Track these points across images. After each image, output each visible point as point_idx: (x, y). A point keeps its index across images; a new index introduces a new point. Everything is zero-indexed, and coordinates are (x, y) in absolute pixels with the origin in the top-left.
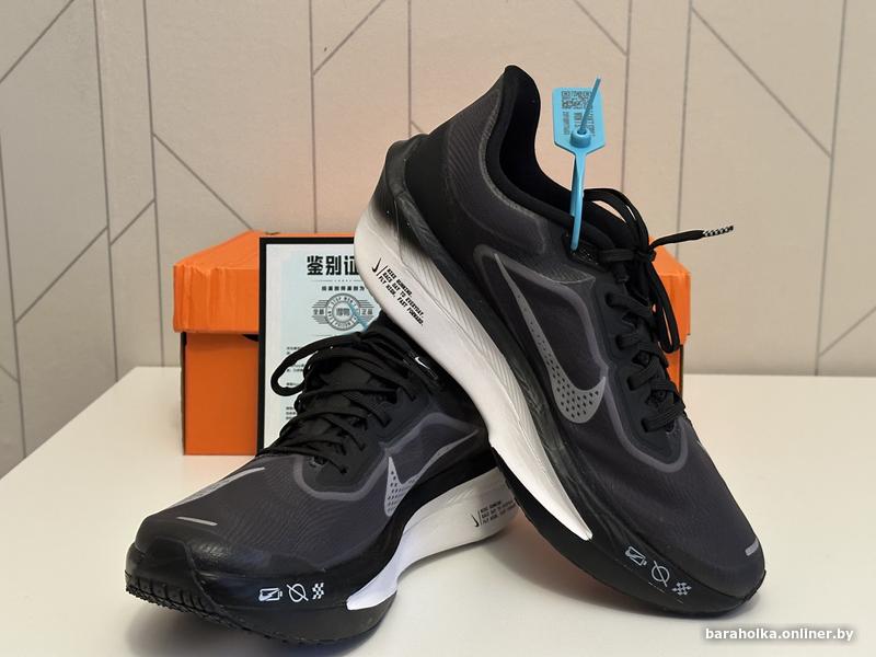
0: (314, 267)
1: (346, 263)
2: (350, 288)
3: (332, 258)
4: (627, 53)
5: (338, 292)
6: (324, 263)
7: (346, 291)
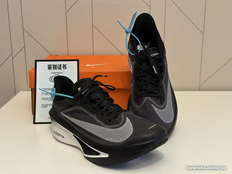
0: (49, 67)
1: (58, 66)
2: (59, 73)
3: (54, 65)
4: (150, 7)
5: (56, 74)
6: (52, 66)
7: (58, 74)
